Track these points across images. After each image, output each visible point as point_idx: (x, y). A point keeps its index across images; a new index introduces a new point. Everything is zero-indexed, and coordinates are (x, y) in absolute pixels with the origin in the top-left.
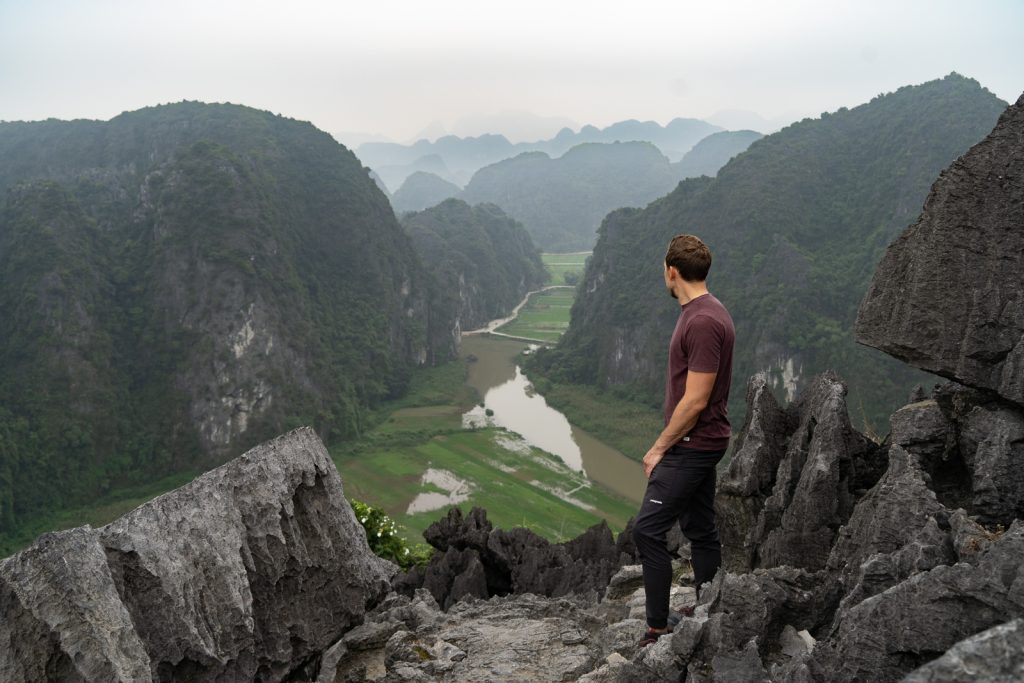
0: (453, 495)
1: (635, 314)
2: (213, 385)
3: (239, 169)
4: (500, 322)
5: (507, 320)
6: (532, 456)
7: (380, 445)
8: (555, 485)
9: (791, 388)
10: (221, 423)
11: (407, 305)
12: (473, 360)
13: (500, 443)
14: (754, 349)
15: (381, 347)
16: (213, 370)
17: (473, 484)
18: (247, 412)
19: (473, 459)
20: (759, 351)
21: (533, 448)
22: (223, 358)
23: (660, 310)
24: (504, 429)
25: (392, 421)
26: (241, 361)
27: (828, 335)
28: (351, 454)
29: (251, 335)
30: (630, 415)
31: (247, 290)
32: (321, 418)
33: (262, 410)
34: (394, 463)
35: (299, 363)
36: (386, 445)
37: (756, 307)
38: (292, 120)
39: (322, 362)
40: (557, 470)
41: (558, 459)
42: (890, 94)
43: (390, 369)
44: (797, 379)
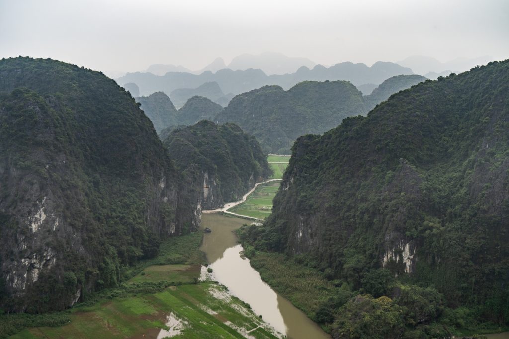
0: (171, 330)
1: (310, 207)
2: (16, 250)
3: (42, 108)
4: (232, 205)
5: (237, 203)
6: (231, 303)
7: (130, 292)
8: (240, 325)
9: (408, 263)
10: (20, 276)
11: (163, 195)
12: (208, 231)
13: (212, 293)
14: (384, 235)
15: (140, 224)
16: (17, 240)
17: (186, 323)
18: (39, 268)
19: (191, 305)
20: (387, 237)
21: (233, 297)
22: (23, 233)
23: (326, 205)
24: (216, 283)
25: (143, 274)
26: (35, 235)
27: (431, 228)
28: (109, 298)
29: (44, 217)
30: (302, 276)
31: (42, 188)
32: (90, 273)
33: (49, 267)
34: (137, 306)
35: (77, 236)
36: (134, 292)
37: (387, 207)
38: (90, 71)
39: (93, 235)
40: (245, 315)
41: (247, 306)
42: (483, 66)
43: (146, 238)
44: (411, 257)
